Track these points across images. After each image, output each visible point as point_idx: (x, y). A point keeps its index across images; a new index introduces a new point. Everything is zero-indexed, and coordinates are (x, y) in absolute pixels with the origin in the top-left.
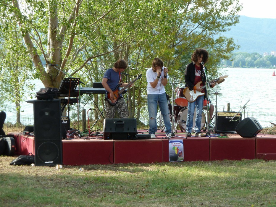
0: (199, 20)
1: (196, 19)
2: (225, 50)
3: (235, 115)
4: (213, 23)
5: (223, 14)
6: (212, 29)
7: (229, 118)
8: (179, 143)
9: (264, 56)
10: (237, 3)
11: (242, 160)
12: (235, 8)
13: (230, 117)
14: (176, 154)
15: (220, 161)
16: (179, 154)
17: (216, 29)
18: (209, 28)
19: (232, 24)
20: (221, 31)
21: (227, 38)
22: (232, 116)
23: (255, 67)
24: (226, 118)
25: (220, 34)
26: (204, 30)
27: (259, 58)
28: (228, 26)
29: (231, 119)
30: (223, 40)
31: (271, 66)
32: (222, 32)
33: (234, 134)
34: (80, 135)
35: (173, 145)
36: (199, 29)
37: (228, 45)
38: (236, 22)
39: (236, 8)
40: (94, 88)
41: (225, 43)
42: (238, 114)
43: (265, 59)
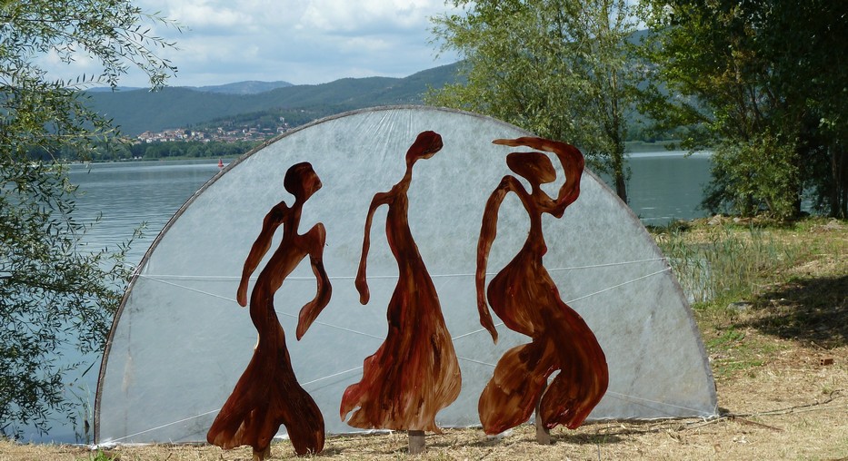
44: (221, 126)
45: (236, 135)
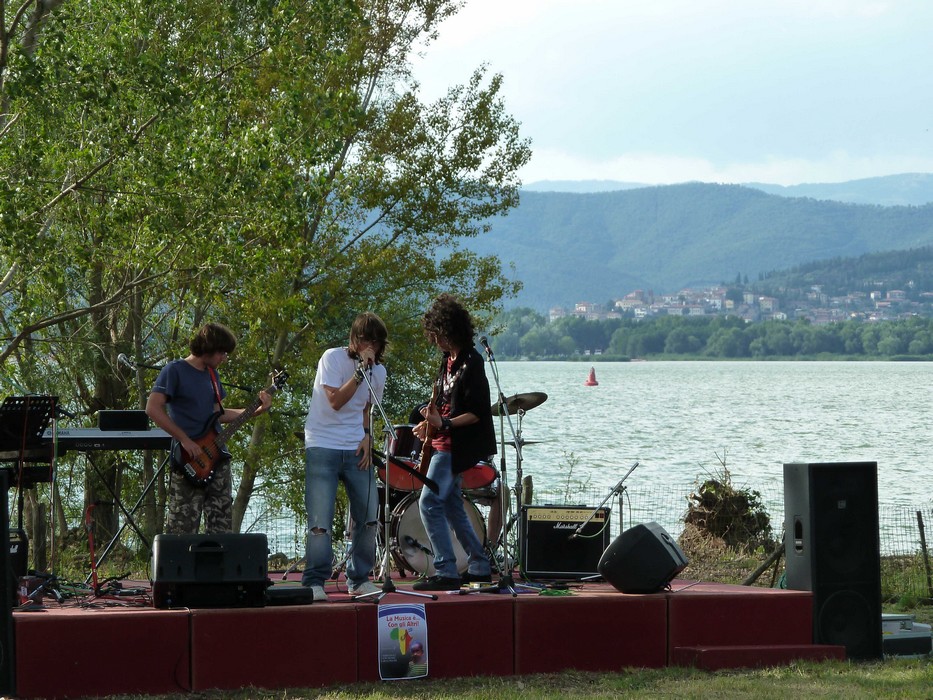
0: (386, 195)
1: (374, 193)
2: (471, 300)
3: (587, 517)
4: (430, 206)
5: (464, 174)
6: (428, 228)
7: (569, 527)
8: (412, 615)
9: (552, 318)
10: (510, 139)
11: (626, 670)
12: (504, 158)
13: (572, 523)
14: (404, 653)
15: (551, 675)
16: (414, 655)
17: (443, 226)
18: (417, 225)
19: (497, 209)
20: (459, 233)
21: (478, 258)
22: (579, 520)
23: (523, 358)
24: (558, 526)
25: (456, 244)
26: (401, 232)
27: (535, 327)
28: (483, 215)
29: (573, 531)
30: (465, 265)
31: (577, 352)
32: (463, 237)
33: (586, 581)
34: (59, 595)
35: (393, 622)
36: (386, 229)
37: (482, 282)
38: (508, 203)
39: (507, 157)
40: (103, 429)
41: (473, 276)
42: (600, 512)
43: (556, 329)
44: (816, 283)
45: (853, 307)
